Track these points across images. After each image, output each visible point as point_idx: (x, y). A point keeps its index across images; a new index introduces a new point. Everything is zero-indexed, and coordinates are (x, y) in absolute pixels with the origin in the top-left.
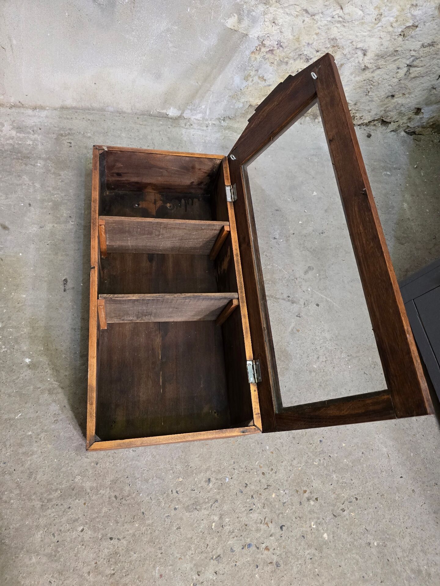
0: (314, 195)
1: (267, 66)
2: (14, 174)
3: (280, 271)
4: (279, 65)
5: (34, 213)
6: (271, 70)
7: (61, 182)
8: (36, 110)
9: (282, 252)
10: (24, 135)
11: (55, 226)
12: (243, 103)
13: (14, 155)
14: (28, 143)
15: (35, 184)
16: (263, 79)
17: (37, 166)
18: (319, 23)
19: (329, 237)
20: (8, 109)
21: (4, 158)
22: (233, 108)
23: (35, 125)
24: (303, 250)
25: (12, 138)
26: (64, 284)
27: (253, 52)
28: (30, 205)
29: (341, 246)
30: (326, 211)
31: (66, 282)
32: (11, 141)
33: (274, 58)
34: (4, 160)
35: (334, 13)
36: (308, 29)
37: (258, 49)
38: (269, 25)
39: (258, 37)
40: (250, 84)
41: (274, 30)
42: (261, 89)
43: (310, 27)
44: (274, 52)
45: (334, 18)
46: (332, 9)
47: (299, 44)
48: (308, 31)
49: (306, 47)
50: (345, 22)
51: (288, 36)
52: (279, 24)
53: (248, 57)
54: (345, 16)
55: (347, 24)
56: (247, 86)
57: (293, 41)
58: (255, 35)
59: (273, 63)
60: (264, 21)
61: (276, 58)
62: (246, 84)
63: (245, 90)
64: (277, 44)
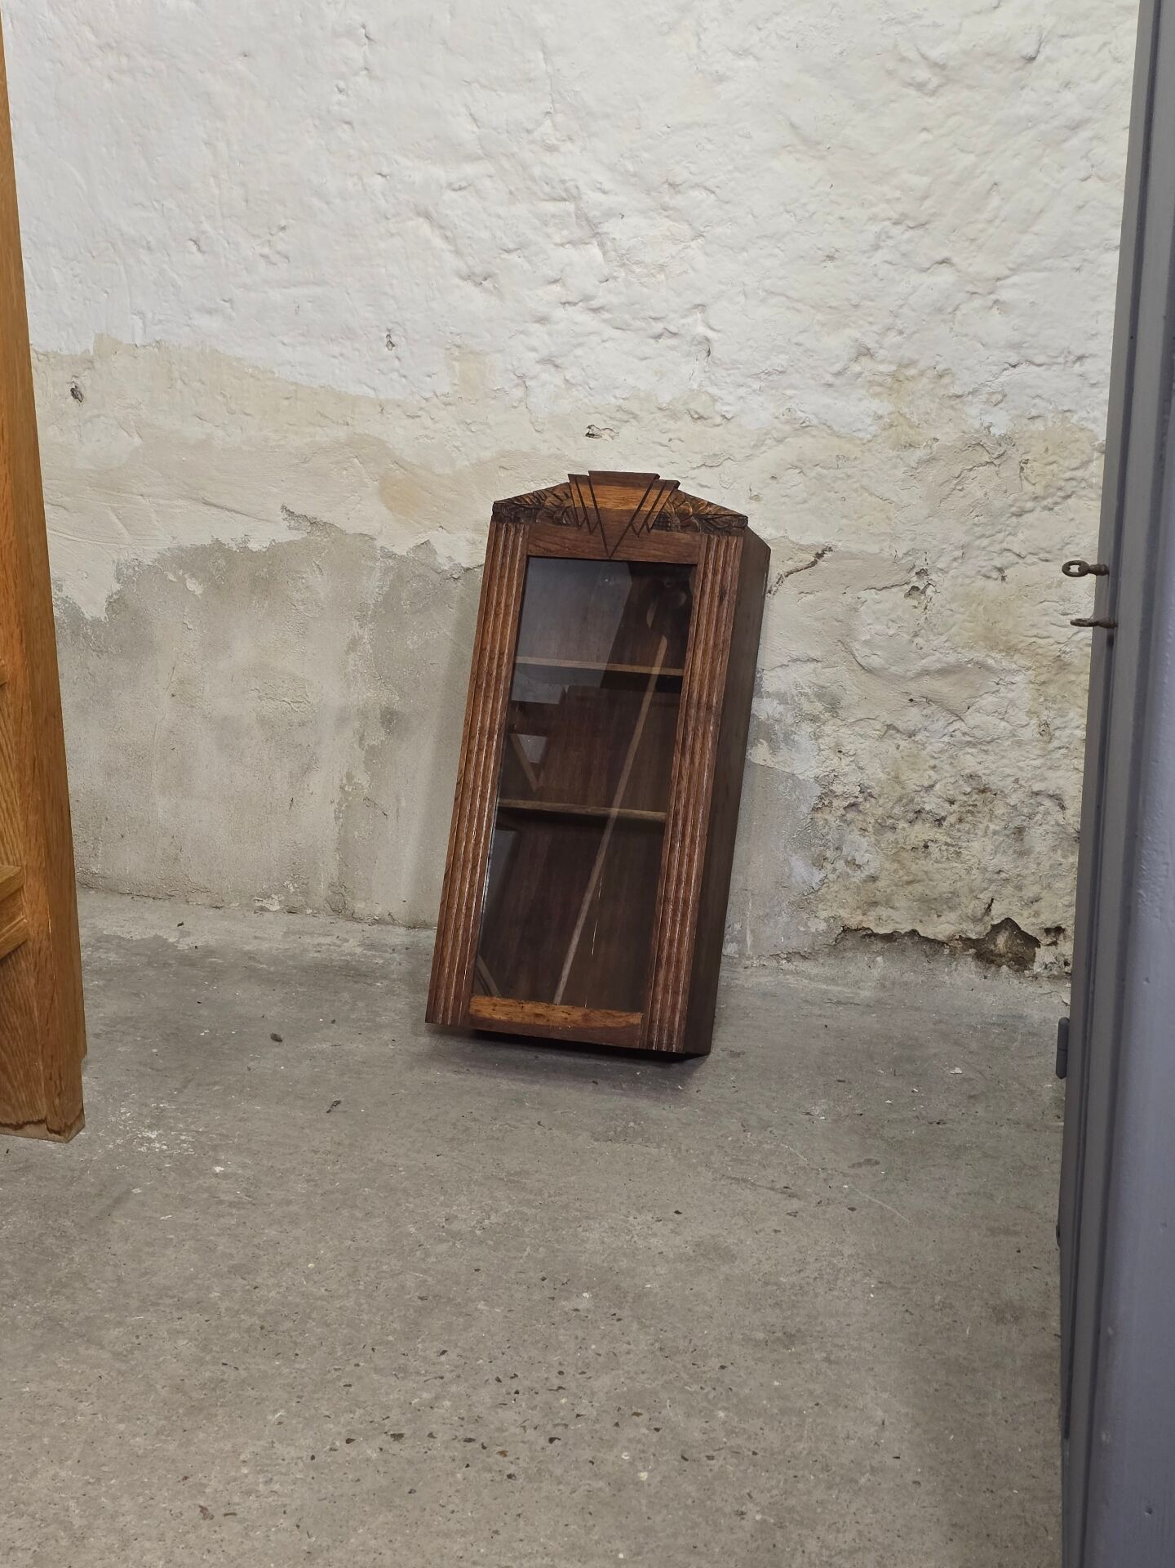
0: (956, 1074)
1: (855, 836)
2: (330, 990)
3: (790, 1154)
4: (877, 833)
5: (334, 1030)
6: (866, 844)
7: (403, 1004)
8: (415, 929)
10: (374, 953)
11: (360, 1047)
12: (826, 920)
13: (343, 971)
14: (376, 961)
15: (357, 1003)
16: (853, 864)
17: (375, 985)
18: (929, 748)
19: (952, 1130)
20: (366, 927)
21: (324, 973)
22: (805, 933)
23: (401, 944)
24: (869, 1138)
26: (332, 1106)
27: (816, 809)
28: (334, 1023)
29: (977, 1147)
30: (971, 1097)
32: (348, 958)
33: (864, 821)
35: (951, 728)
36: (911, 759)
37: (826, 803)
38: (832, 756)
39: (816, 778)
40: (831, 877)
41: (844, 765)
42: (858, 887)
43: (914, 756)
44: (861, 808)
45: (955, 736)
46: (942, 723)
47: (903, 788)
48: (913, 764)
49: (921, 794)
50: (981, 743)
51: (876, 774)
52: (851, 753)
53: (809, 817)
54: (975, 731)
55: (989, 747)
56: (826, 880)
57: (889, 782)
58: (808, 773)
59: (865, 830)
60: (820, 750)
61: (868, 820)
62: (822, 876)
63: (824, 890)
64: (860, 792)
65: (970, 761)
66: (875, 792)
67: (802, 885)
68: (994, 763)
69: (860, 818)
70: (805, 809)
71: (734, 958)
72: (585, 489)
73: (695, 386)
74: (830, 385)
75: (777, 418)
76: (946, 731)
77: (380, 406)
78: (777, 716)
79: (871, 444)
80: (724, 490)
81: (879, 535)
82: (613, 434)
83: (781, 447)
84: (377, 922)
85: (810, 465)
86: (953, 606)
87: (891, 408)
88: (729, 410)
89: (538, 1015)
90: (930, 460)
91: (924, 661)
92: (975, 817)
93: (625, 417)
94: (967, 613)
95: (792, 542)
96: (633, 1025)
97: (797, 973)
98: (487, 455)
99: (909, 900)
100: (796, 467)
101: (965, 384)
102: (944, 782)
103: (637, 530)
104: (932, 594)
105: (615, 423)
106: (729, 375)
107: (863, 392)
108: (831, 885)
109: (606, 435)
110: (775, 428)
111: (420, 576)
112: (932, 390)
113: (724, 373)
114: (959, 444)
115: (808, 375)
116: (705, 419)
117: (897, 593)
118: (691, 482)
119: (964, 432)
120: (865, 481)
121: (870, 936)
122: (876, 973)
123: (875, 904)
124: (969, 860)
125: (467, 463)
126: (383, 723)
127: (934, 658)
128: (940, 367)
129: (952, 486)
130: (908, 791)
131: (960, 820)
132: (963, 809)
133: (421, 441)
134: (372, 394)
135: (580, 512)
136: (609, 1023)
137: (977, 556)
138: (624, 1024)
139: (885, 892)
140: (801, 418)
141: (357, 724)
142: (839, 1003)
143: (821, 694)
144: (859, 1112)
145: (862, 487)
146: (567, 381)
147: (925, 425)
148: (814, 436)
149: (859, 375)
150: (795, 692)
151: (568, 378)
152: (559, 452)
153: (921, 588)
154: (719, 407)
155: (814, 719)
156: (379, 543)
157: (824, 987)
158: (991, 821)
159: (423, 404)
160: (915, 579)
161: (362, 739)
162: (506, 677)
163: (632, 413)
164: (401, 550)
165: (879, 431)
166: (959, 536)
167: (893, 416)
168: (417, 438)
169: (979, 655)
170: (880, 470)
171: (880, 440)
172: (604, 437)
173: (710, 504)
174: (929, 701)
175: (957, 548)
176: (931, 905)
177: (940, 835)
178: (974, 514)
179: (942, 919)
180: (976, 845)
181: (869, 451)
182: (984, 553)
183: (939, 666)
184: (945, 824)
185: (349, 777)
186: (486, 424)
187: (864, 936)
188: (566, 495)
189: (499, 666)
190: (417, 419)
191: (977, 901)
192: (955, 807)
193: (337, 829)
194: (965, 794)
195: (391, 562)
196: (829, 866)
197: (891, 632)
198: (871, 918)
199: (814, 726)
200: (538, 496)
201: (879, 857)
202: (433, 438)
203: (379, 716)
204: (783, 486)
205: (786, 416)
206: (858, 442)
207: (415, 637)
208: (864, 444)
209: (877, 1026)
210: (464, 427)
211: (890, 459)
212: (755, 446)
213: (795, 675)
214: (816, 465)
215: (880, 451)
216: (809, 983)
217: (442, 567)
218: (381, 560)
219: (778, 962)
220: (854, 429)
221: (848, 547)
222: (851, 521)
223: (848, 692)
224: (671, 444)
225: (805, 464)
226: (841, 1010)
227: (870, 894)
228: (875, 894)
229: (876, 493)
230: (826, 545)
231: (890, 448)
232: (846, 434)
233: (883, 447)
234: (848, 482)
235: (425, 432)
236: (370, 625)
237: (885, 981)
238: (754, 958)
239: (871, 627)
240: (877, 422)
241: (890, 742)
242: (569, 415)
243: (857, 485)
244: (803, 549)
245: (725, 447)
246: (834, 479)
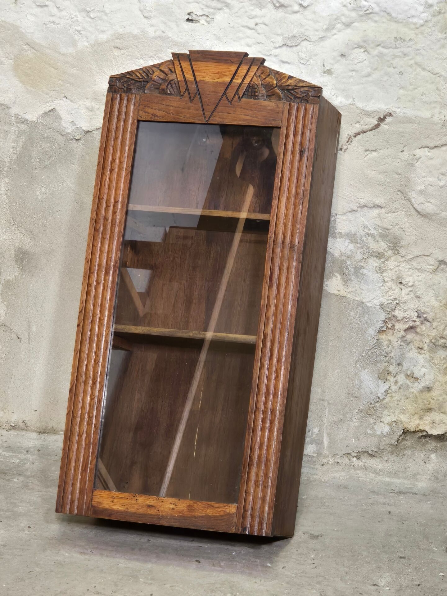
1: (413, 354)
4: (431, 351)
6: (422, 360)
8: (43, 434)
10: (11, 454)
12: (390, 424)
16: (412, 377)
17: (12, 481)
20: (4, 432)
22: (372, 435)
23: (34, 447)
27: (381, 332)
33: (421, 341)
37: (389, 326)
38: (394, 287)
39: (382, 306)
40: (394, 388)
41: (404, 294)
42: (416, 397)
44: (418, 330)
51: (430, 302)
52: (410, 284)
53: (376, 338)
56: (390, 391)
57: (441, 308)
58: (375, 301)
59: (421, 349)
60: (384, 281)
61: (424, 340)
62: (386, 387)
63: (388, 399)
64: (418, 317)
66: (430, 316)
67: (369, 395)
69: (418, 338)
70: (372, 331)
71: (313, 457)
72: (186, 65)
75: (345, 6)
78: (349, 253)
79: (423, 28)
80: (301, 65)
81: (430, 103)
82: (208, 19)
83: (349, 31)
84: (14, 428)
85: (372, 45)
89: (149, 506)
93: (219, 6)
95: (359, 108)
96: (229, 514)
97: (365, 468)
98: (103, 37)
100: (362, 47)
103: (230, 99)
105: (210, 10)
108: (394, 395)
109: (203, 21)
110: (343, 15)
111: (48, 137)
116: (286, 7)
118: (274, 59)
120: (419, 59)
121: (425, 436)
122: (430, 467)
123: (430, 410)
125: (86, 44)
126: (16, 261)
133: (48, 26)
135: (182, 84)
136: (210, 512)
138: (222, 513)
139: (438, 400)
140: (364, 6)
142: (400, 493)
143: (385, 235)
144: (417, 582)
145: (416, 63)
148: (376, 21)
150: (363, 233)
152: (163, 35)
155: (379, 255)
156: (14, 110)
157: (388, 479)
162: (120, 222)
164: (32, 117)
165: (430, 17)
167: (441, 5)
168: (45, 24)
170: (431, 49)
171: (431, 25)
172: (202, 22)
173: (290, 77)
181: (422, 33)
186: (103, 11)
187: (421, 437)
188: (171, 70)
189: (114, 212)
190: (46, 8)
195: (23, 127)
196: (392, 380)
197: (442, 183)
198: (426, 422)
199: (379, 261)
200: (147, 71)
201: (433, 371)
202: (58, 24)
203: (13, 256)
204: (351, 62)
205: (352, 5)
206: (412, 26)
207: (43, 189)
208: (417, 28)
209: (431, 511)
210: (84, 14)
211: (439, 41)
212: (327, 30)
213: (363, 219)
214: (378, 45)
215: (431, 34)
216: (375, 477)
217: (66, 131)
218: (15, 125)
219: (350, 460)
220: (409, 15)
221: (405, 113)
222: (408, 91)
223: (407, 233)
224: (257, 27)
225: (369, 44)
226: (402, 499)
227: (425, 401)
228: (430, 401)
229: (428, 68)
230: (387, 111)
231: (439, 32)
232: (403, 19)
233: (433, 31)
234: (405, 59)
235: (52, 19)
236: (6, 179)
237: (438, 473)
238: (330, 457)
239: (425, 179)
240: (428, 9)
241: (441, 275)
242: (172, 3)
243: (412, 62)
244: (368, 114)
245: (302, 30)
246: (393, 57)
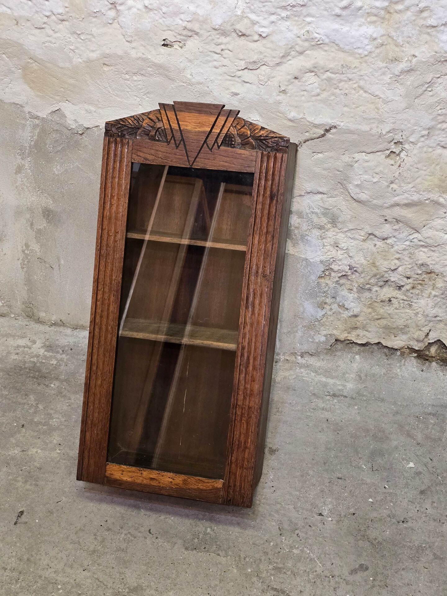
0: (411, 468)
1: (345, 293)
2: (23, 392)
3: (311, 560)
4: (359, 292)
5: (23, 434)
6: (352, 297)
7: (68, 406)
8: (76, 330)
9: (325, 535)
10: (51, 354)
11: (39, 452)
12: (325, 336)
13: (32, 373)
14: (52, 362)
15: (39, 405)
16: (343, 307)
17: (50, 386)
18: (396, 247)
19: (412, 529)
20: (47, 327)
21: (19, 375)
22: (312, 342)
23: (68, 345)
24: (361, 539)
25: (38, 356)
26: (19, 516)
27: (320, 277)
28: (23, 426)
29: (430, 547)
30: (422, 492)
31: (21, 515)
32: (35, 359)
33: (351, 285)
34: (19, 377)
35: (411, 237)
36: (384, 253)
37: (327, 274)
38: (331, 249)
39: (321, 262)
40: (329, 313)
41: (339, 254)
42: (346, 320)
43: (385, 251)
44: (349, 278)
45: (414, 242)
46: (406, 234)
47: (377, 270)
48: (384, 256)
49: (389, 272)
50: (431, 246)
51: (360, 260)
52: (345, 248)
53: (316, 282)
54: (427, 240)
55: (436, 249)
56: (326, 315)
57: (368, 266)
58: (316, 259)
59: (351, 290)
60: (324, 246)
61: (354, 284)
62: (323, 313)
63: (324, 319)
64: (349, 269)
65: (422, 256)
66: (360, 270)
67: (311, 317)
68: (438, 258)
69: (349, 282)
70: (313, 277)
73: (239, 13)
74: (339, 16)
75: (299, 37)
76: (408, 238)
77: (16, 20)
78: (297, 225)
79: (367, 58)
80: (260, 86)
81: (370, 119)
82: (181, 45)
83: (302, 57)
84: (55, 324)
85: (322, 71)
86: (419, 166)
87: (382, 32)
88: (265, 31)
90: (410, 71)
91: (396, 198)
92: (423, 287)
93: (190, 34)
94: (428, 170)
95: (308, 121)
98: (94, 55)
99: (377, 327)
100: (312, 72)
101: (440, 18)
102: (404, 267)
104: (405, 157)
105: (182, 37)
106: (264, 6)
107: (363, 20)
108: (329, 317)
109: (176, 46)
110: (297, 44)
111: (57, 130)
112: (414, 20)
113: (260, 5)
114: (432, 60)
115: (322, 8)
116: (247, 36)
117: (380, 156)
118: (237, 79)
119: (436, 52)
120: (362, 83)
121: (352, 343)
122: (355, 366)
123: (356, 328)
124: (417, 309)
125: (80, 60)
126: (44, 216)
127: (403, 197)
128: (422, 5)
129: (424, 88)
130: (380, 271)
131: (413, 288)
132: (416, 282)
133: (47, 44)
134: (9, 11)
137: (439, 134)
139: (362, 323)
140: (316, 38)
141: (28, 216)
142: (334, 395)
143: (326, 212)
145: (360, 87)
146: (146, 7)
147: (407, 45)
148: (326, 51)
149: (360, 8)
150: (308, 211)
151: (146, 5)
152: (144, 56)
153: (397, 152)
154: (257, 28)
155: (321, 228)
156: (27, 109)
157: (324, 379)
158: (433, 289)
159: (45, 19)
160: (393, 147)
161: (32, 224)
163: (195, 31)
164: (43, 114)
165: (374, 49)
166: (427, 121)
167: (384, 38)
168: (44, 43)
169: (435, 196)
170: (373, 75)
171: (374, 55)
174: (398, 221)
175: (424, 129)
176: (390, 330)
177: (398, 294)
178: (438, 108)
179: (397, 338)
180: (422, 302)
181: (366, 62)
182: (443, 132)
183: (406, 201)
184: (403, 289)
185: (27, 246)
186: (91, 34)
187: (348, 343)
190: (43, 30)
191: (420, 332)
192: (410, 281)
193: (23, 273)
194: (417, 274)
195: (37, 122)
196: (328, 308)
197: (375, 180)
198: (353, 336)
199: (321, 232)
201: (360, 305)
202: (55, 43)
203: (41, 212)
204: (303, 84)
205: (305, 36)
206: (358, 56)
207: (58, 167)
208: (362, 58)
209: (358, 418)
210: (76, 36)
211: (381, 69)
212: (283, 57)
213: (309, 202)
214: (327, 71)
215: (373, 63)
216: (315, 376)
217: (71, 127)
218: (30, 120)
219: (296, 358)
220: (355, 47)
221: (348, 126)
222: (351, 109)
223: (344, 213)
224: (223, 53)
225: (319, 70)
226: (336, 402)
227: (353, 323)
228: (356, 323)
229: (369, 91)
230: (332, 124)
231: (381, 61)
232: (349, 50)
233: (376, 60)
234: (350, 83)
235: (50, 39)
236: (28, 159)
237: (361, 372)
238: (281, 354)
239: (361, 176)
240: (372, 42)
241: (370, 242)
242: (149, 31)
243: (356, 85)
244: (316, 126)
245: (262, 57)
246: (339, 81)
